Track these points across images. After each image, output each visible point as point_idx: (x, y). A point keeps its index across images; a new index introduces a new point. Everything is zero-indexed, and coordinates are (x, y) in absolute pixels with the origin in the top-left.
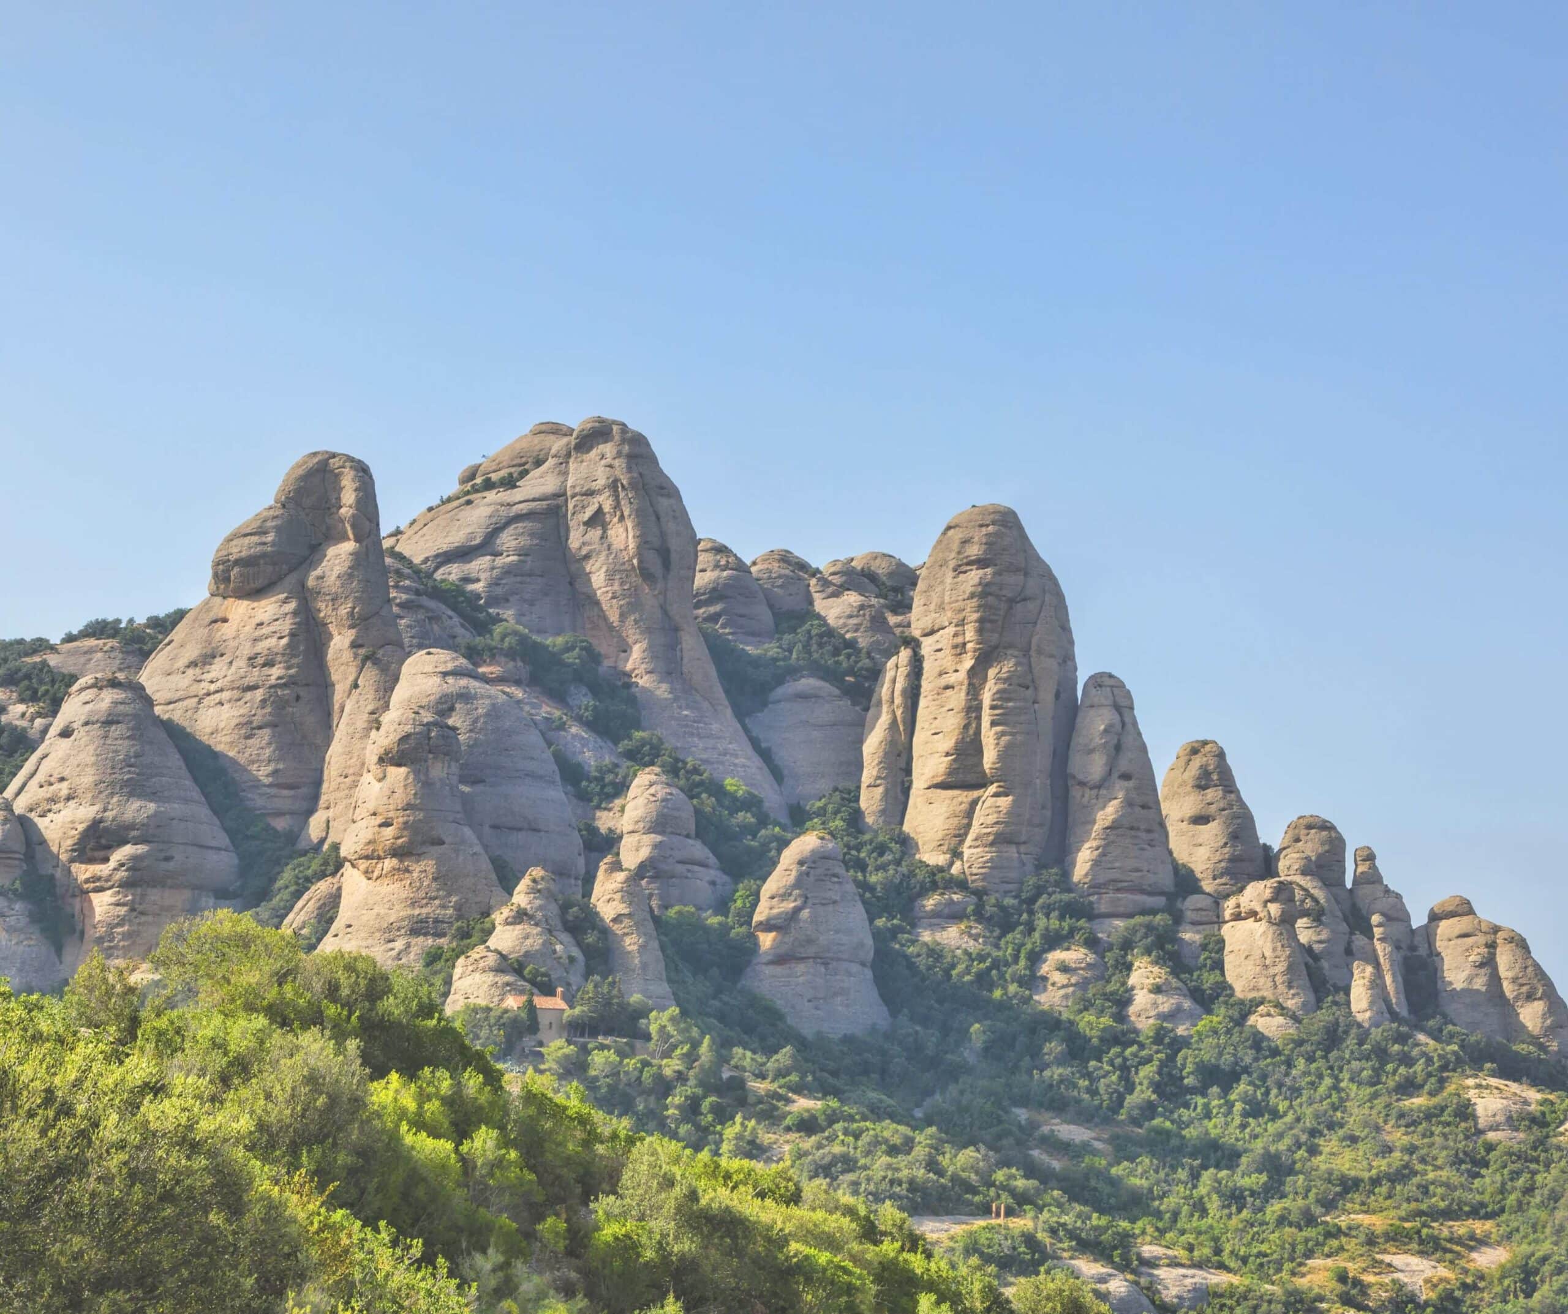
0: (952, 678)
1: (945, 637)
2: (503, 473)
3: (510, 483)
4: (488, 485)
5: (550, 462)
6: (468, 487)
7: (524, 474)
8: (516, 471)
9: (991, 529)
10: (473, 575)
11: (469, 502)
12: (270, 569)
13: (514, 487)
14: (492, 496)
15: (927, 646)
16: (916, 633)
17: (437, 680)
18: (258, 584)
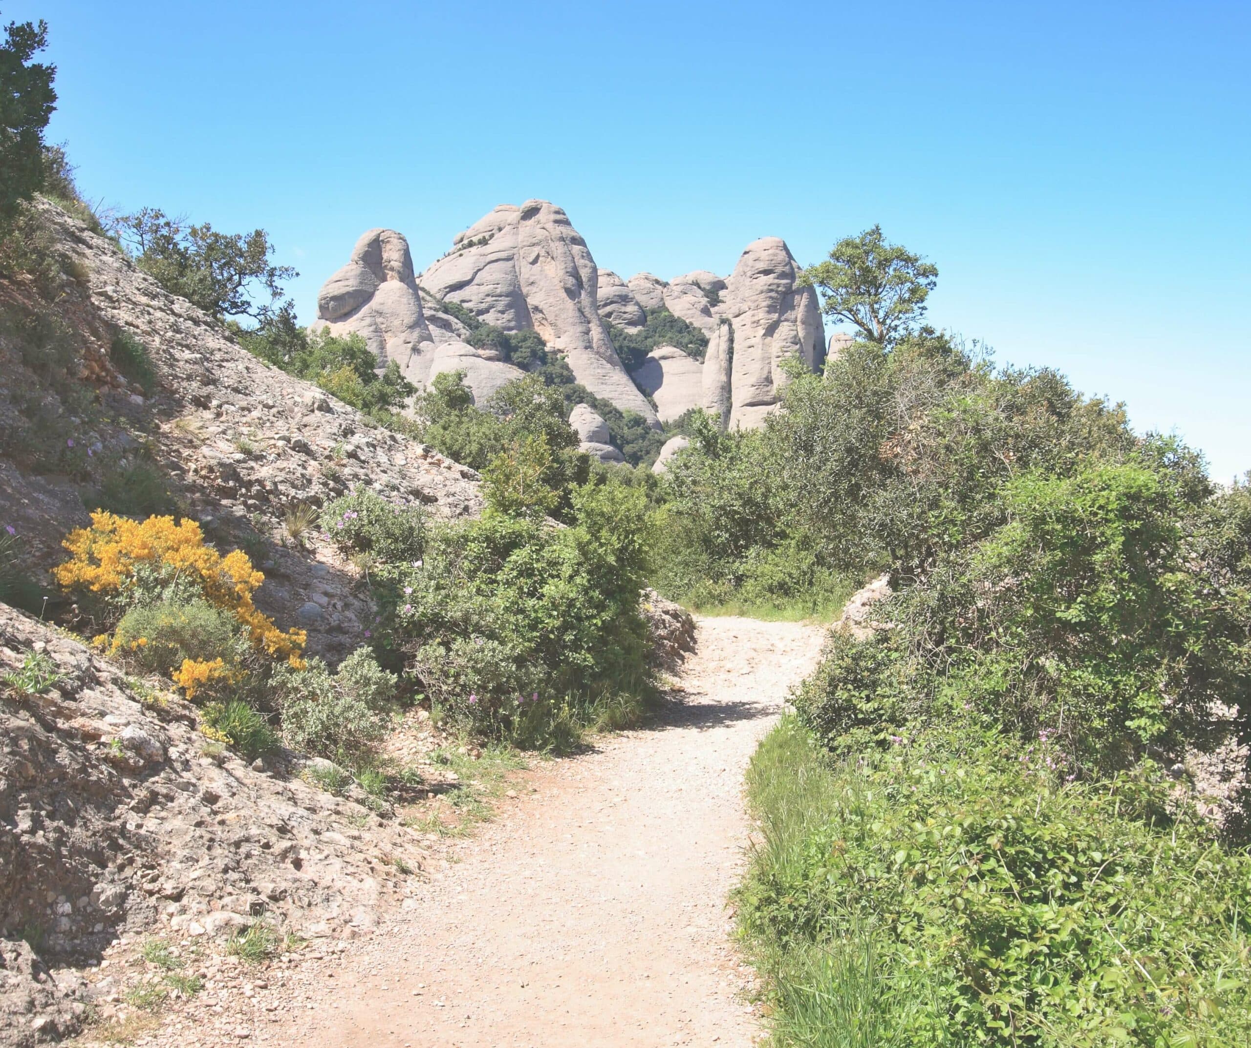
0: (753, 341)
1: (746, 318)
2: (480, 236)
3: (484, 242)
4: (471, 244)
5: (507, 228)
6: (460, 246)
7: (492, 236)
8: (487, 235)
9: (770, 252)
10: (467, 298)
11: (461, 255)
12: (351, 301)
13: (486, 244)
14: (473, 250)
15: (736, 323)
16: (730, 316)
17: (457, 360)
18: (343, 311)
